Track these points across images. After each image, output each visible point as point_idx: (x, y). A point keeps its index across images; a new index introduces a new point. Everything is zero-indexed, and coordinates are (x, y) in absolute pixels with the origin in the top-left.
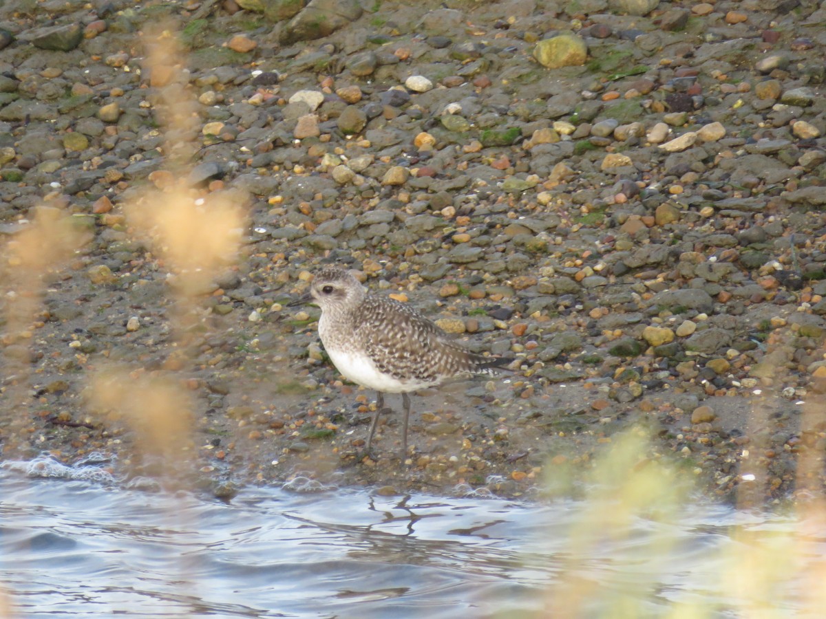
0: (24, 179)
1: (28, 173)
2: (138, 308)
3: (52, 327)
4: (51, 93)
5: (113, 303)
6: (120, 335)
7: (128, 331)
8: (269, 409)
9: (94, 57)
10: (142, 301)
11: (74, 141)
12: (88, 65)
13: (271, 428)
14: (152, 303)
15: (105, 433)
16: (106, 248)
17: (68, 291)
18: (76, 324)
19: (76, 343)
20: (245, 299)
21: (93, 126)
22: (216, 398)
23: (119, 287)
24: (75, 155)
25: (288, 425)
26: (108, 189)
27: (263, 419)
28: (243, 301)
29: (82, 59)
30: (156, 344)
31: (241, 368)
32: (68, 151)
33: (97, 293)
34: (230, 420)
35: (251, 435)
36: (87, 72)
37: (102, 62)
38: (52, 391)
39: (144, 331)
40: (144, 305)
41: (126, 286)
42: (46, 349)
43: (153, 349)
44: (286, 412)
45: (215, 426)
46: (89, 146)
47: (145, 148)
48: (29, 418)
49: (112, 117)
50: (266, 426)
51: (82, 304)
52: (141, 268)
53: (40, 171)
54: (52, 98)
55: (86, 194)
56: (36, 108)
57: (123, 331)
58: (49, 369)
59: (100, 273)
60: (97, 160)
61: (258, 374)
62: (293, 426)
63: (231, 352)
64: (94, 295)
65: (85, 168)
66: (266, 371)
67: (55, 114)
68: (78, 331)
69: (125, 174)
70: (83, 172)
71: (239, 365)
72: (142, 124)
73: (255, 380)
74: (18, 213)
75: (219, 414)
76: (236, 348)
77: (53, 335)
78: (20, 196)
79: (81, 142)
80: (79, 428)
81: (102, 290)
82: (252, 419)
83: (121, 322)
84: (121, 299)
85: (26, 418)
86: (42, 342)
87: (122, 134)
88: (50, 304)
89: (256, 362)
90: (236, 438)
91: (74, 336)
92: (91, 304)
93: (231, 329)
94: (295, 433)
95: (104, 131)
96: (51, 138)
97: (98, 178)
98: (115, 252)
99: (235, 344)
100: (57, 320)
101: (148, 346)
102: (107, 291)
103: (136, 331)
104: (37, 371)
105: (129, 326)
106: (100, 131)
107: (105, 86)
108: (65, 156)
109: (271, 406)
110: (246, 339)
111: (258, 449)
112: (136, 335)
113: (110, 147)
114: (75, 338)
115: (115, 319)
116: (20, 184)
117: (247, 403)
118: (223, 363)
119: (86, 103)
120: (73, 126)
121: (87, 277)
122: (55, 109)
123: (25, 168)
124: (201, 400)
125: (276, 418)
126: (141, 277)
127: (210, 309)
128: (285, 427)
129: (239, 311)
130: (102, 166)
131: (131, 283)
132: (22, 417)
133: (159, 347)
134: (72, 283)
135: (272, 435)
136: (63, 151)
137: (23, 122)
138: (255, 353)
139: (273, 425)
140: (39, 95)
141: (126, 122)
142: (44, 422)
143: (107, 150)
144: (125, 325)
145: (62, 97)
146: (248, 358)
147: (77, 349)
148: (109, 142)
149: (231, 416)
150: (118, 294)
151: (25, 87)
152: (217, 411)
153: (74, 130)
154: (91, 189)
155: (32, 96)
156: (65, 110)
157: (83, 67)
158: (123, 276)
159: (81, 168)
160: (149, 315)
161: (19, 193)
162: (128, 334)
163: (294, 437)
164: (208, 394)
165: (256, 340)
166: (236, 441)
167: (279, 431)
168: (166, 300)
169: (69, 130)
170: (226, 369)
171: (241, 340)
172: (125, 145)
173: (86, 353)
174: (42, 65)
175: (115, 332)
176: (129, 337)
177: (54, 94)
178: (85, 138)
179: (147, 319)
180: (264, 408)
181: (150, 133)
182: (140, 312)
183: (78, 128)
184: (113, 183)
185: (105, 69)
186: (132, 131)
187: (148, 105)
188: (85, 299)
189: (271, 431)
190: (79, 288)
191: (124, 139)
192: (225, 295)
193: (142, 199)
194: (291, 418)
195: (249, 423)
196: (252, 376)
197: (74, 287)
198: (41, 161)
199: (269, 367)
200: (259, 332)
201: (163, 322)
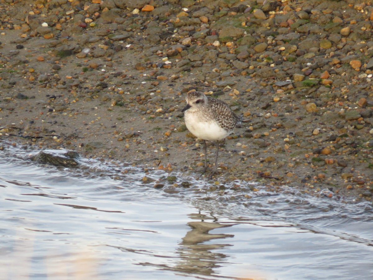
0: (296, 61)
1: (298, 58)
2: (322, 124)
3: (280, 131)
4: (323, 21)
5: (312, 121)
6: (309, 136)
7: (313, 135)
8: (361, 175)
9: (350, 5)
10: (325, 121)
11: (325, 44)
12: (346, 9)
13: (358, 184)
14: (329, 122)
15: (283, 182)
16: (319, 95)
17: (294, 114)
18: (291, 130)
19: (287, 139)
20: (371, 123)
21: (334, 37)
22: (339, 169)
23: (318, 114)
24: (324, 51)
26: (332, 67)
27: (356, 180)
28: (370, 124)
29: (343, 6)
30: (323, 142)
31: (356, 155)
32: (321, 48)
33: (307, 116)
34: (342, 179)
35: (348, 187)
36: (345, 11)
37: (353, 7)
38: (267, 161)
39: (321, 135)
40: (325, 123)
41: (321, 113)
42: (273, 141)
43: (321, 144)
44: (368, 177)
45: (334, 182)
46: (332, 47)
47: (356, 49)
48: (251, 173)
49: (346, 34)
50: (356, 183)
51: (298, 121)
52: (331, 105)
53: (304, 57)
54: (324, 23)
55: (321, 69)
56: (314, 28)
57: (310, 135)
58: (270, 151)
59: (311, 107)
60: (332, 53)
61: (363, 158)
62: (368, 184)
63: (355, 148)
64: (305, 117)
65: (326, 57)
66: (367, 157)
67: (322, 31)
68: (291, 133)
69: (341, 61)
70: (324, 59)
71: (356, 154)
72: (359, 38)
73: (360, 161)
74: (288, 77)
75: (339, 176)
76: (358, 145)
77: (279, 135)
78: (292, 68)
79: (328, 45)
80: (271, 179)
81: (310, 115)
82: (351, 179)
83: (311, 130)
84: (316, 119)
85: (250, 173)
86: (272, 138)
87: (348, 42)
88: (283, 120)
89: (364, 153)
90: (341, 188)
91: (288, 136)
92: (302, 121)
93: (359, 137)
94: (368, 187)
95: (341, 40)
96: (315, 42)
97: (329, 62)
98: (322, 97)
99: (358, 144)
100: (284, 128)
101: (319, 142)
102: (311, 116)
103: (317, 135)
104: (264, 151)
105: (314, 133)
106: (339, 39)
107: (350, 19)
108: (319, 50)
109: (363, 174)
110: (365, 141)
111: (349, 194)
112: (316, 137)
113: (340, 48)
114: (288, 137)
115: (309, 129)
116: (293, 63)
117: (352, 172)
118: (349, 152)
119: (336, 26)
120: (327, 36)
121: (305, 108)
122: (323, 28)
123: (298, 56)
124: (332, 169)
125: (362, 180)
126: (329, 110)
127: (353, 127)
128: (365, 184)
129: (367, 128)
130: (333, 57)
131: (323, 112)
132: (249, 173)
133: (324, 143)
134: (297, 111)
135: (358, 188)
136: (318, 49)
137: (307, 34)
138: (366, 148)
140: (319, 21)
141: (352, 36)
142: (257, 176)
143: (338, 49)
144: (312, 132)
145: (328, 23)
146: (361, 150)
147: (287, 142)
148: (340, 46)
149: (343, 177)
150: (316, 117)
151: (313, 18)
152: (338, 175)
153: (327, 39)
154: (324, 67)
155: (315, 22)
156: (327, 29)
157: (343, 9)
158: (322, 109)
159: (324, 57)
160: (326, 128)
161: (291, 67)
162: (313, 136)
163: (367, 189)
164: (336, 166)
165: (368, 142)
166: (341, 189)
167: (361, 186)
168: (336, 121)
169: (325, 39)
170: (350, 155)
171: (362, 142)
172: (347, 47)
173: (290, 144)
174: (326, 7)
175: (306, 135)
176: (312, 138)
178: (330, 43)
179: (324, 129)
180: (359, 174)
181: (361, 42)
182: (322, 126)
183: (330, 38)
184: (334, 65)
185: (353, 11)
186: (354, 41)
187: (365, 29)
188: (300, 119)
189: (358, 186)
190: (300, 113)
191: (348, 44)
192: (363, 120)
193: (344, 73)
194: (370, 180)
195: (350, 181)
196: (360, 159)
197: (298, 112)
198: (308, 52)
199: (369, 156)
200: (371, 139)
201: (331, 131)
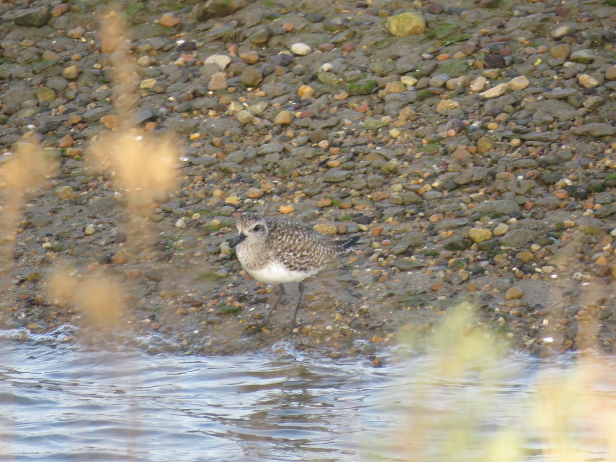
0: (8, 122)
1: (10, 118)
2: (94, 217)
3: (30, 232)
4: (27, 59)
5: (75, 214)
6: (80, 238)
7: (86, 235)
8: (191, 292)
9: (59, 32)
10: (97, 213)
11: (45, 94)
12: (55, 38)
13: (194, 306)
14: (104, 214)
15: (70, 311)
16: (69, 173)
17: (42, 205)
18: (47, 230)
19: (47, 244)
20: (173, 211)
21: (58, 83)
22: (152, 284)
23: (79, 202)
24: (46, 104)
25: (206, 304)
26: (70, 129)
27: (187, 300)
28: (171, 212)
29: (50, 33)
30: (107, 244)
31: (171, 262)
32: (41, 101)
33: (63, 207)
34: (162, 301)
35: (178, 312)
36: (54, 42)
37: (65, 35)
38: (30, 280)
39: (98, 235)
40: (98, 215)
41: (85, 201)
42: (25, 248)
43: (105, 248)
44: (204, 294)
45: (151, 305)
46: (56, 98)
47: (98, 99)
48: (13, 300)
49: (73, 76)
50: (189, 305)
51: (51, 215)
52: (96, 188)
53: (20, 116)
54: (29, 62)
55: (54, 133)
56: (17, 70)
57: (82, 235)
58: (28, 264)
59: (65, 192)
60: (62, 108)
61: (183, 266)
62: (209, 305)
63: (164, 250)
64: (61, 209)
65: (53, 114)
66: (189, 264)
67: (31, 74)
68: (48, 235)
69: (83, 118)
70: (51, 117)
71: (169, 259)
72: (96, 81)
73: (181, 270)
74: (4, 148)
75: (155, 296)
76: (167, 247)
77: (30, 238)
78: (6, 135)
79: (50, 95)
80: (50, 308)
81: (67, 205)
82: (179, 300)
83: (81, 228)
84: (81, 211)
85: (11, 300)
86: (22, 244)
87: (81, 88)
88: (28, 215)
89: (182, 257)
90: (167, 314)
91: (46, 239)
92: (59, 215)
93: (162, 233)
94: (211, 310)
95: (67, 86)
96: (28, 92)
97: (63, 121)
98: (75, 176)
99: (166, 244)
100: (33, 227)
101: (101, 246)
102: (70, 206)
103: (92, 235)
104: (19, 265)
105: (87, 232)
106: (65, 86)
107: (67, 53)
108: (38, 105)
109: (193, 289)
110: (174, 240)
111: (184, 322)
112: (92, 238)
113: (71, 98)
115: (76, 226)
116: (5, 126)
117: (175, 287)
118: (156, 259)
119: (54, 65)
120: (44, 82)
121: (55, 195)
122: (31, 70)
123: (9, 114)
124: (141, 286)
125: (197, 299)
126: (95, 195)
127: (147, 218)
128: (204, 305)
129: (169, 220)
130: (66, 113)
131: (88, 199)
132: (8, 299)
133: (110, 246)
134: (44, 200)
135: (194, 312)
136: (36, 102)
137: (7, 80)
138: (180, 250)
139: (195, 304)
140: (19, 60)
141: (83, 80)
142: (24, 303)
143: (69, 101)
144: (84, 230)
145: (36, 61)
146: (176, 254)
147: (48, 249)
148: (71, 95)
149: (163, 297)
150: (79, 207)
151: (8, 54)
152: (153, 294)
153: (44, 86)
154: (58, 129)
155: (14, 61)
156: (38, 71)
157: (51, 38)
158: (82, 194)
159: (50, 114)
160: (102, 223)
161: (4, 133)
162: (86, 237)
163: (210, 313)
164: (146, 281)
165: (181, 241)
166: (167, 316)
167: (199, 309)
168: (114, 212)
169: (41, 86)
170: (159, 263)
171: (170, 241)
172: (83, 97)
173: (55, 252)
174: (21, 37)
175: (76, 236)
176: (86, 239)
177: (30, 59)
178: (53, 92)
179: (100, 226)
180: (187, 291)
181: (102, 88)
182: (95, 220)
183: (48, 84)
184: (74, 125)
185: (67, 40)
186: (88, 86)
187: (100, 67)
188: (54, 212)
189: (193, 309)
190: (50, 203)
191: (82, 92)
192: (158, 207)
193: (95, 136)
194: (208, 299)
195: (177, 303)
196: (178, 268)
197: (46, 202)
198: (21, 109)
199: (191, 261)
200: (184, 235)
201: (112, 228)
